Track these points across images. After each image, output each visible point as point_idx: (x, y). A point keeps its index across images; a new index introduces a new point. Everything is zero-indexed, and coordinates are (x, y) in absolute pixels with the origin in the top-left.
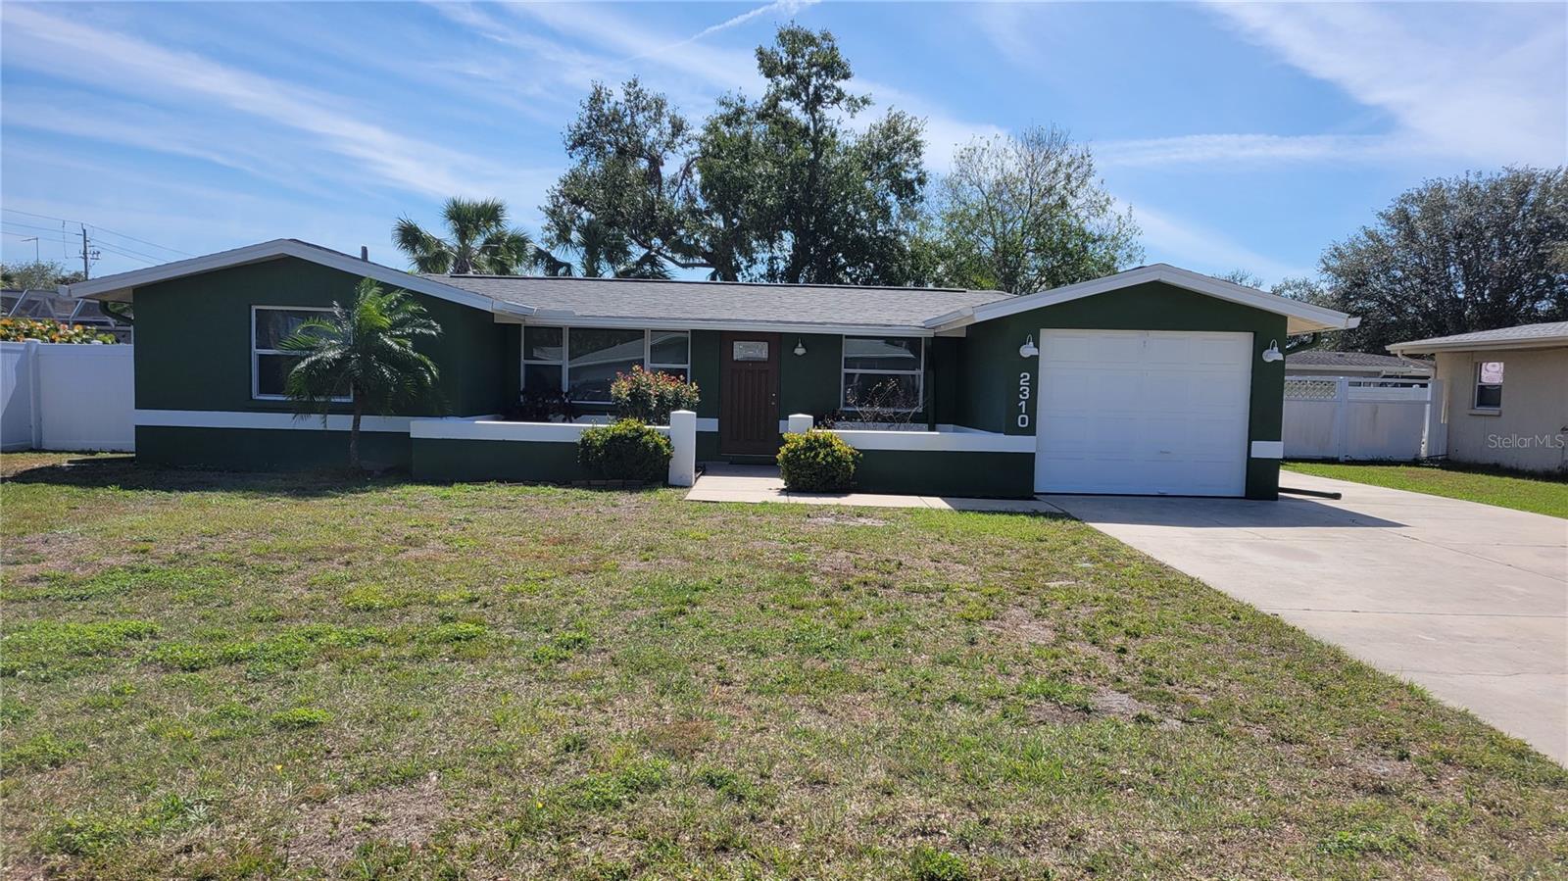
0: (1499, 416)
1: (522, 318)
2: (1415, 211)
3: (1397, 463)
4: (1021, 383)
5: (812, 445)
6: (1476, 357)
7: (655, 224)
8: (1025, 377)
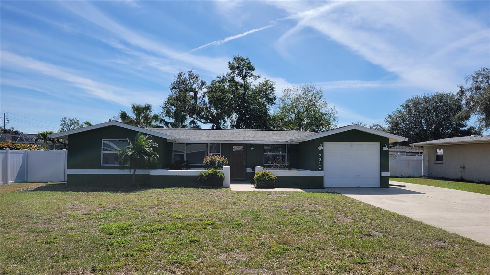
0: (443, 163)
1: (175, 141)
2: (411, 105)
3: (416, 177)
4: (319, 157)
5: (264, 175)
6: (435, 147)
7: (195, 111)
8: (320, 155)
